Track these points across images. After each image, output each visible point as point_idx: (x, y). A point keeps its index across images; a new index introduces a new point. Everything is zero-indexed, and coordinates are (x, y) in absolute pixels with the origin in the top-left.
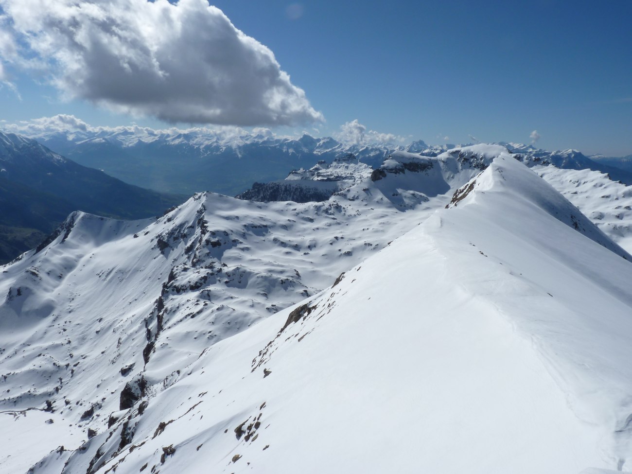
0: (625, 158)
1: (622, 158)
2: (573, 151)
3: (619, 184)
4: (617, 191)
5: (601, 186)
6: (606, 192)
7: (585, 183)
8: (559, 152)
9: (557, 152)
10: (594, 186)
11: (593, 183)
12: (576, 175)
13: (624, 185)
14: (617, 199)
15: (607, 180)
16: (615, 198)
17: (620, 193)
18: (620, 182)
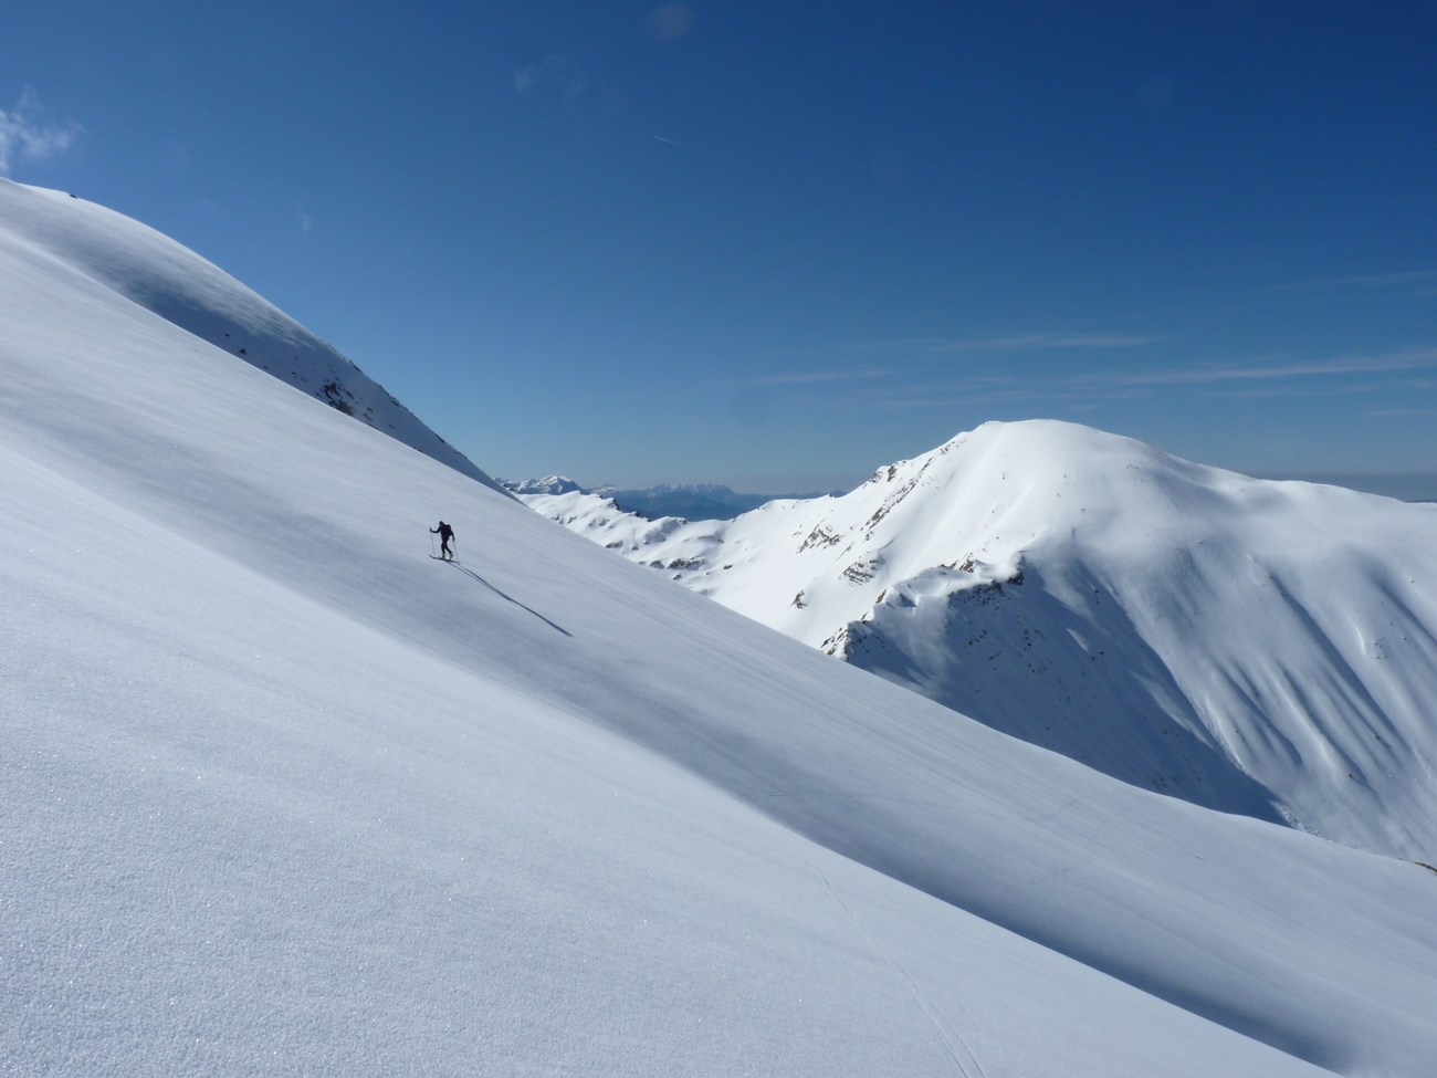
0: (652, 490)
1: (648, 491)
2: (559, 479)
3: (635, 518)
4: (634, 531)
5: (603, 524)
6: (614, 537)
7: (571, 520)
8: (534, 481)
9: (530, 483)
10: (591, 525)
11: (588, 520)
12: (554, 506)
13: (645, 519)
14: (635, 548)
15: (614, 511)
16: (631, 546)
17: (640, 536)
18: (638, 515)
